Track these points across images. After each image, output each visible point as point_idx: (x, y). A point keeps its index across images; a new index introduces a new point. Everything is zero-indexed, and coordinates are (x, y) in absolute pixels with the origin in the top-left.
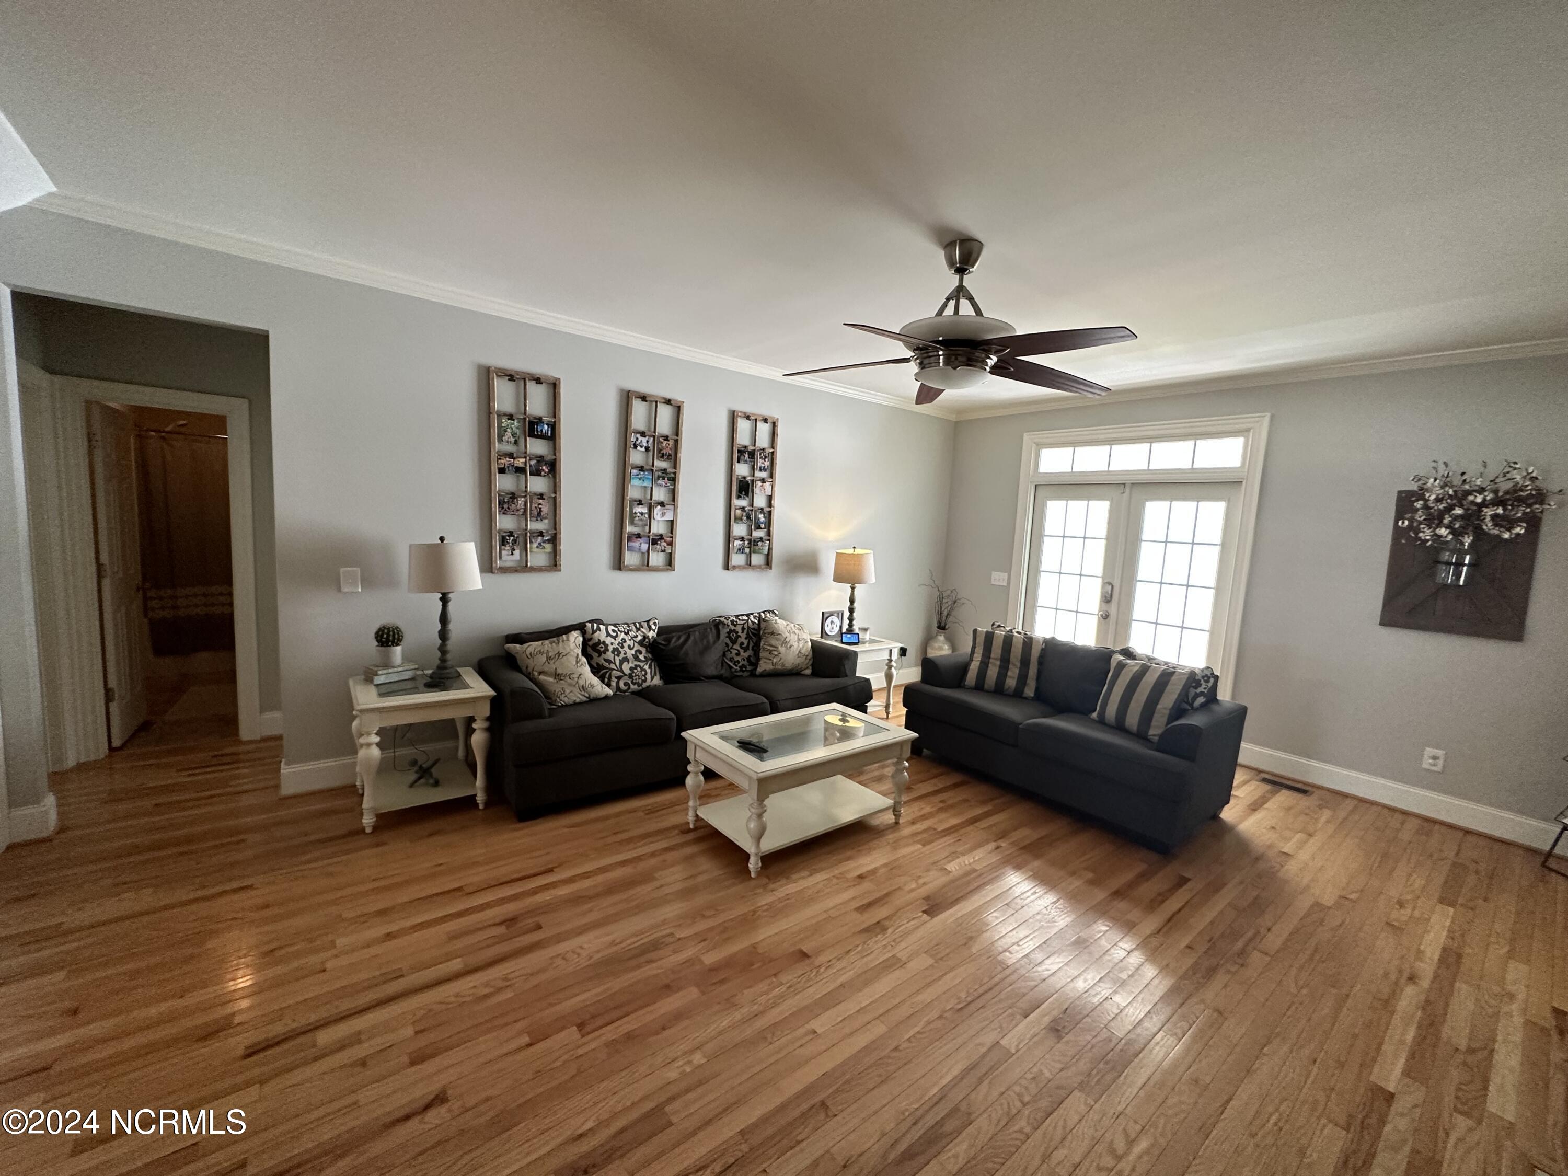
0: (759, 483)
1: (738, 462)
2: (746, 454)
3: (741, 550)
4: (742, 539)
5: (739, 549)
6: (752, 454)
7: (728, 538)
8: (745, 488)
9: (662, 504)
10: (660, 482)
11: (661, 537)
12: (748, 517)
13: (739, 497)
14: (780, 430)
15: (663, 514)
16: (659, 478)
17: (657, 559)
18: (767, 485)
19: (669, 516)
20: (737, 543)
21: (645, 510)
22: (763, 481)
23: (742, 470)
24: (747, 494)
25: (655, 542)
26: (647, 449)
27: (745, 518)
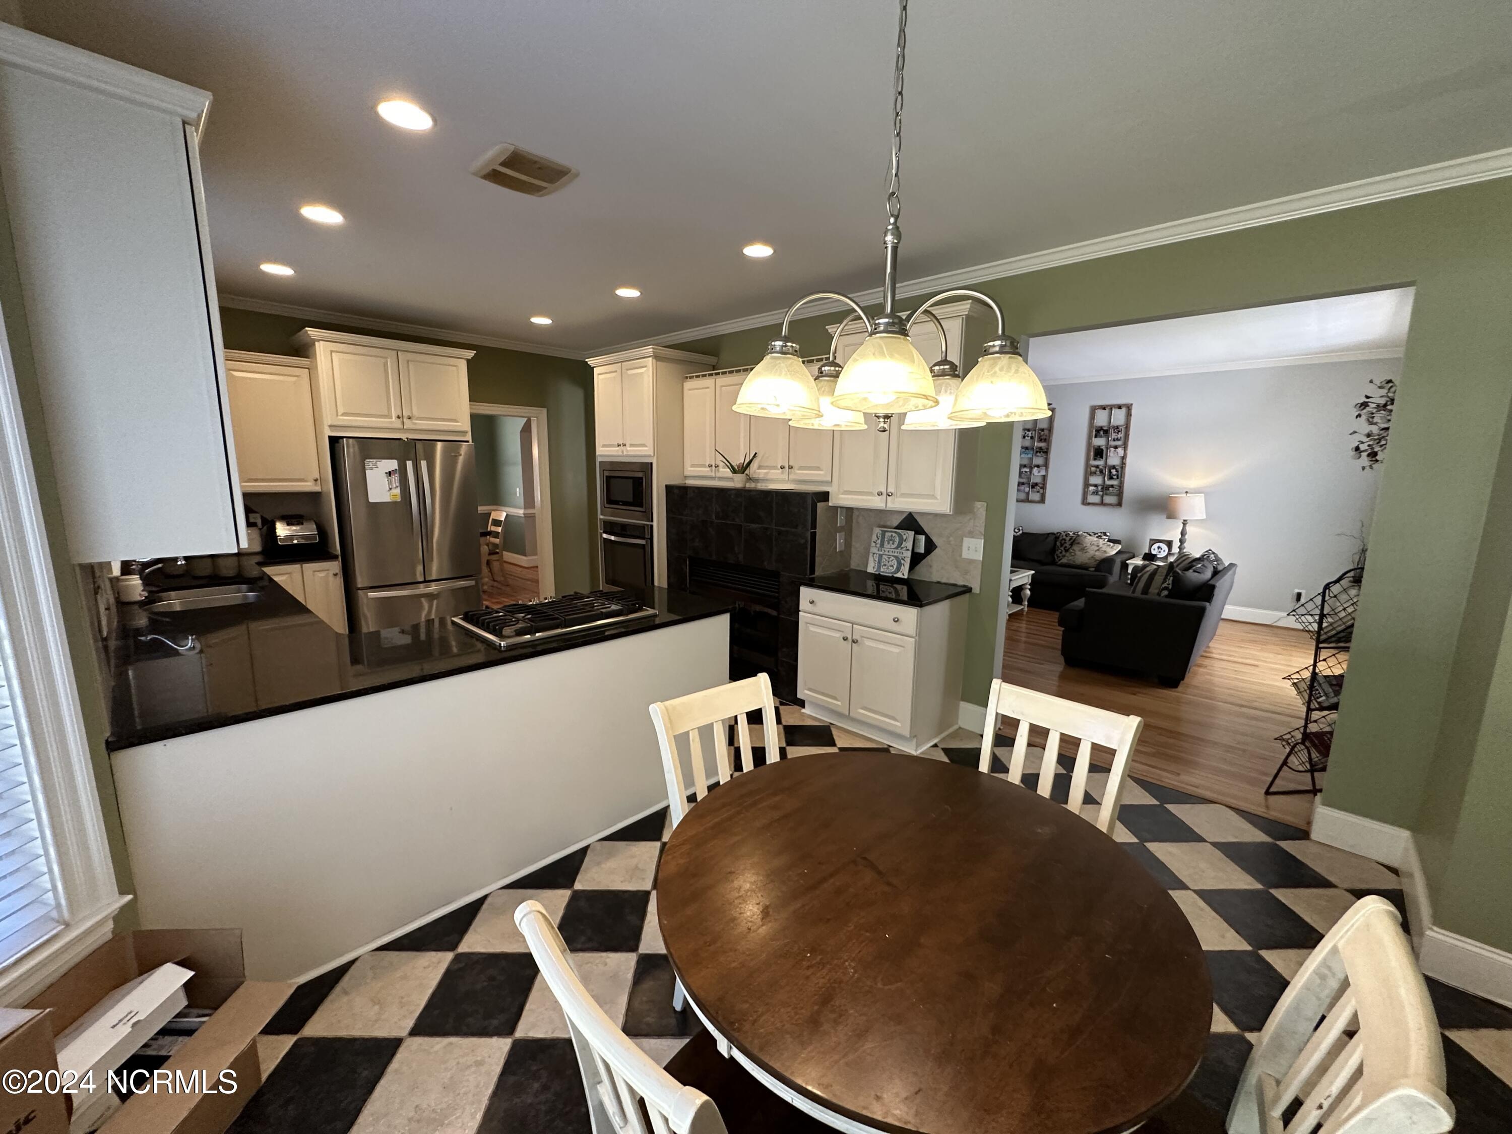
0: (1112, 449)
1: (1096, 437)
2: (1101, 432)
3: (1095, 493)
4: (1096, 486)
5: (1094, 493)
6: (1106, 432)
7: (1087, 485)
8: (1099, 453)
9: (1038, 466)
10: (1038, 454)
11: (1036, 484)
12: (1101, 471)
13: (1095, 459)
14: (1133, 412)
15: (1039, 472)
16: (1037, 452)
17: (1035, 496)
18: (1120, 451)
19: (1043, 473)
20: (1091, 488)
21: (1028, 470)
22: (1116, 447)
23: (1100, 442)
24: (1102, 457)
25: (1033, 487)
26: (1032, 438)
27: (1098, 472)
